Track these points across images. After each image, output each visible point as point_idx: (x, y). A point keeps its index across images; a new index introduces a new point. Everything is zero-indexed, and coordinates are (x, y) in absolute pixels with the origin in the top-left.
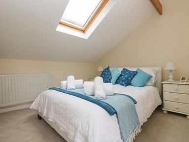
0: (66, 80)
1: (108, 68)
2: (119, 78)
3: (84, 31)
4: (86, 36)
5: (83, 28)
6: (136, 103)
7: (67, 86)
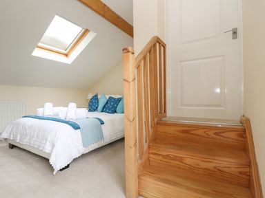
0: (43, 107)
1: (97, 96)
2: (105, 106)
3: (66, 55)
4: (68, 61)
5: (66, 52)
6: (103, 123)
7: (44, 113)
